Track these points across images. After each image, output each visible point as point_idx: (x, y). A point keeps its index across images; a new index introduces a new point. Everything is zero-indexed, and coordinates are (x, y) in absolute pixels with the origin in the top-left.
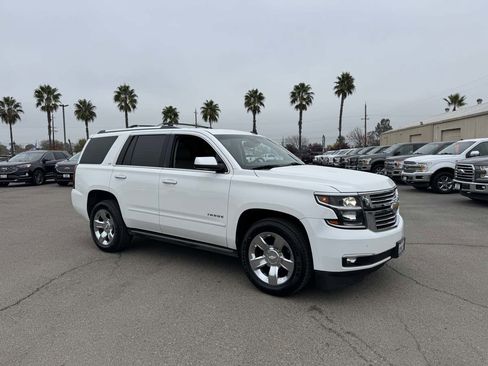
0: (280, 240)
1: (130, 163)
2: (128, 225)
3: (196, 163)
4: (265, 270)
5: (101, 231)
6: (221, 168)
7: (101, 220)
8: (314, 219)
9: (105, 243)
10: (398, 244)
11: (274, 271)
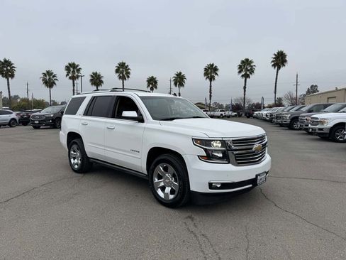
0: (171, 169)
1: (91, 115)
2: (89, 156)
3: (123, 115)
4: (163, 189)
5: (74, 158)
6: (140, 119)
7: (74, 152)
8: (191, 155)
9: (76, 166)
10: (257, 176)
11: (168, 190)
